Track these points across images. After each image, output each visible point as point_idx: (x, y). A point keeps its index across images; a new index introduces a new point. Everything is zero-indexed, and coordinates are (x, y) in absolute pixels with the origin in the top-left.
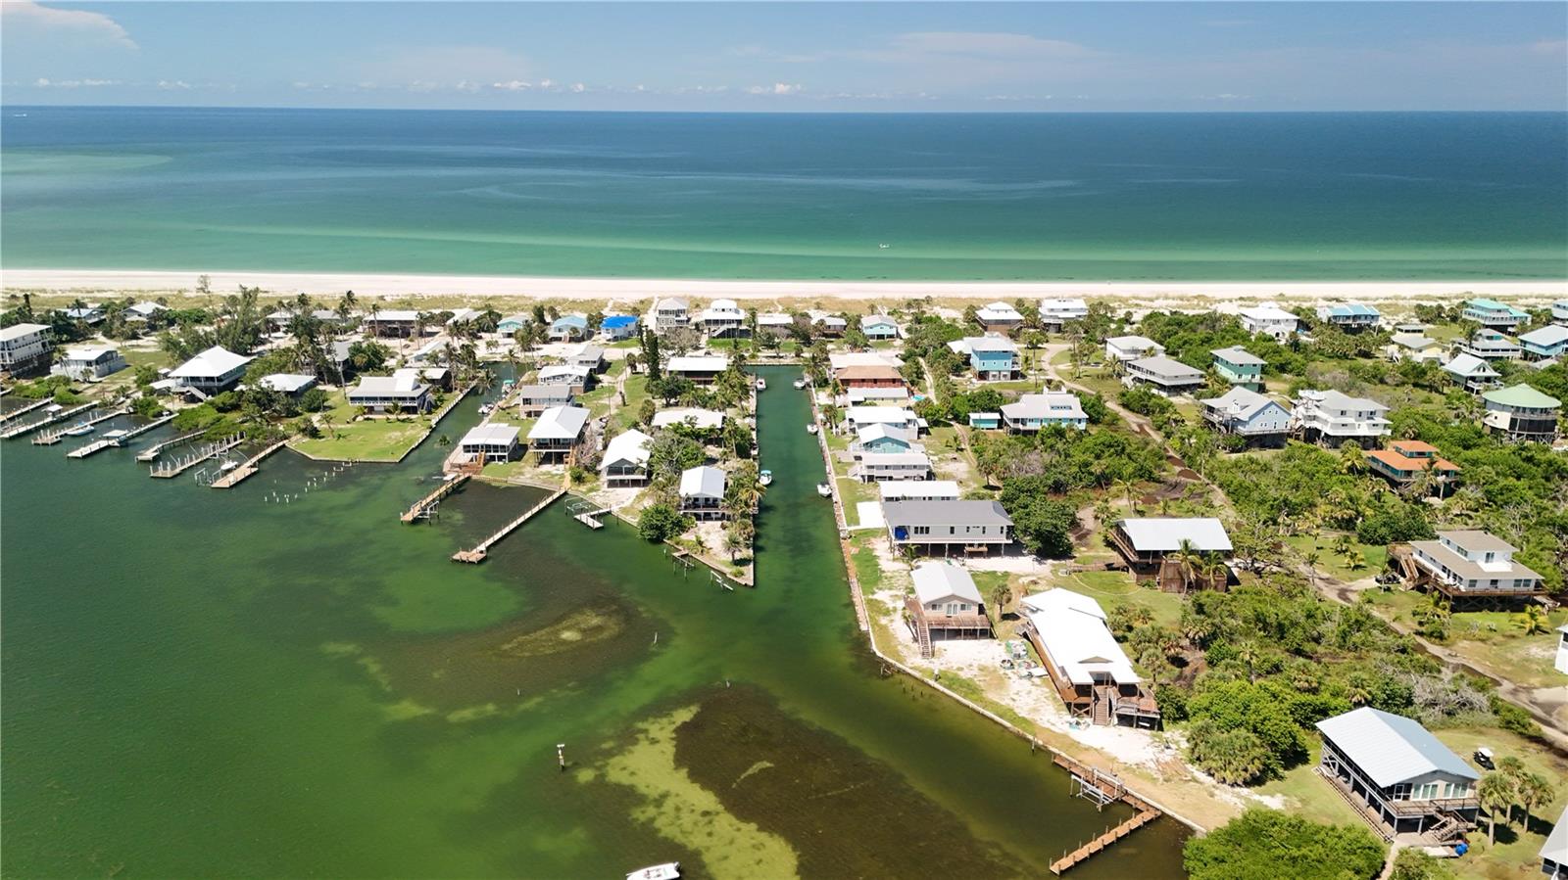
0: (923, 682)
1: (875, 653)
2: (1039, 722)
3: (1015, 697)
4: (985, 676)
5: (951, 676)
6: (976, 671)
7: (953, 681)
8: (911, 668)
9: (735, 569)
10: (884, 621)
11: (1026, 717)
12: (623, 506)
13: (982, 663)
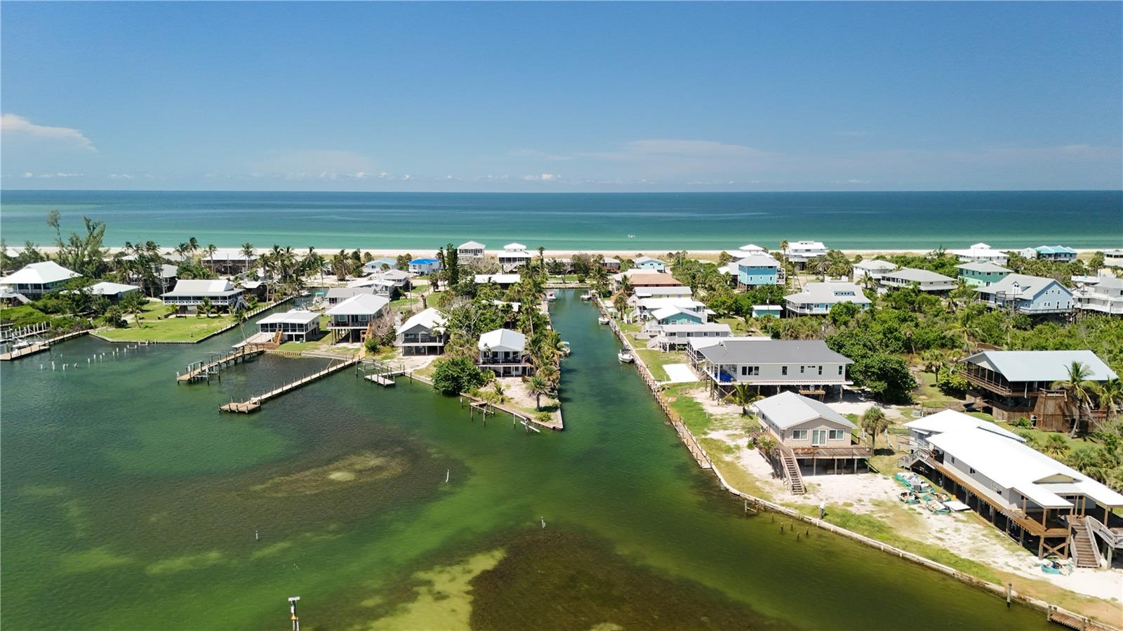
0: (802, 520)
1: (727, 490)
2: (993, 565)
3: (939, 535)
4: (885, 511)
5: (839, 512)
6: (870, 507)
7: (846, 519)
8: (782, 505)
9: (540, 414)
10: (728, 458)
11: (971, 559)
12: (418, 368)
13: (874, 497)
